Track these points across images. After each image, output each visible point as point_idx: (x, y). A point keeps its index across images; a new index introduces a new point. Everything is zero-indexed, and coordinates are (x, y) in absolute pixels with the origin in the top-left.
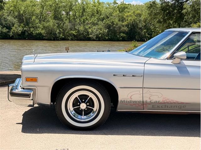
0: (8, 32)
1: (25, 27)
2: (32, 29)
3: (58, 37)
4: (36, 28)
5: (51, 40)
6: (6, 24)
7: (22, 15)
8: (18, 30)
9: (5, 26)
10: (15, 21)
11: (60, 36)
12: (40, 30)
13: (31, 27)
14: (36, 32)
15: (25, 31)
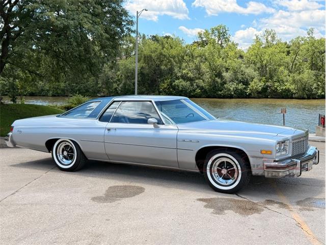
0: (245, 88)
1: (267, 82)
2: (276, 84)
3: (314, 94)
4: (283, 82)
5: (303, 98)
6: (243, 78)
7: (266, 65)
8: (258, 86)
9: (242, 82)
10: (256, 74)
11: (317, 93)
12: (289, 84)
13: (276, 81)
14: (281, 88)
15: (267, 86)
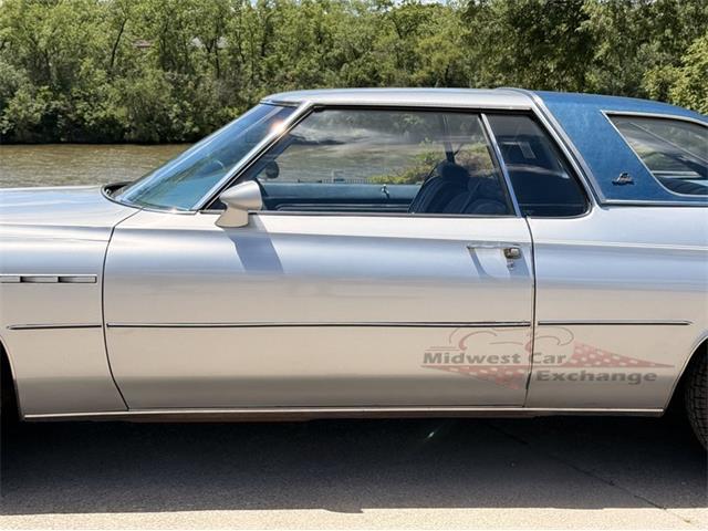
1: (55, 98)
2: (81, 105)
3: (176, 132)
4: (98, 99)
5: (149, 142)
7: (46, 55)
8: (31, 110)
10: (19, 75)
11: (183, 128)
12: (112, 106)
13: (77, 98)
14: (95, 115)
15: (56, 111)
